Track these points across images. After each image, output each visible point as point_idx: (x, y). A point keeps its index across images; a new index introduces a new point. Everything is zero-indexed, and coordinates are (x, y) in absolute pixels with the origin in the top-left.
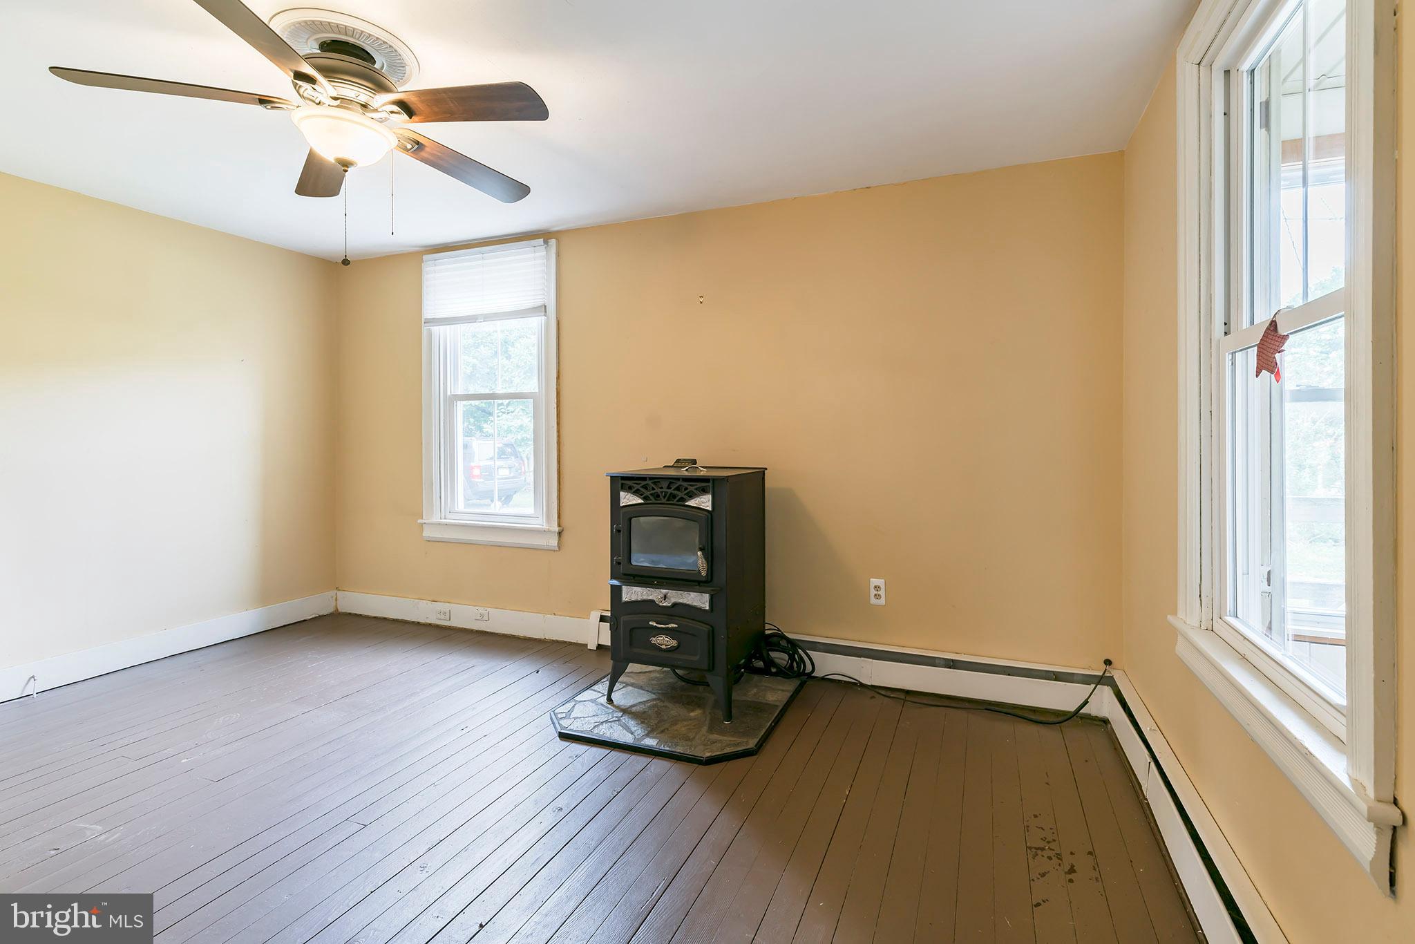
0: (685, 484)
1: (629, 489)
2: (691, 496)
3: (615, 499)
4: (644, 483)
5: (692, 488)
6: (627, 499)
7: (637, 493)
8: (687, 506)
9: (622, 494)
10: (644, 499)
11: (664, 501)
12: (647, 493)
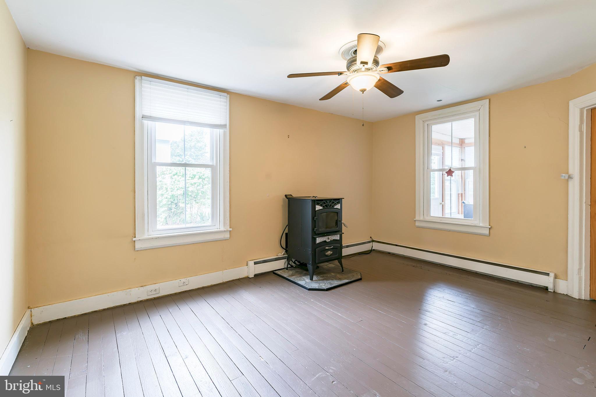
0: (334, 201)
1: (318, 204)
2: (336, 204)
3: (314, 208)
4: (323, 202)
5: (335, 202)
6: (318, 208)
7: (321, 205)
8: (335, 208)
9: (317, 206)
10: (323, 207)
11: (328, 207)
12: (324, 205)
